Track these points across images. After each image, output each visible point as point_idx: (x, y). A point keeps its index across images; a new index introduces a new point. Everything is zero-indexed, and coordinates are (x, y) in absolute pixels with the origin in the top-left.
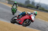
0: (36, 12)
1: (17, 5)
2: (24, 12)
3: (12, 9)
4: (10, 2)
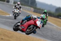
1: (47, 15)
4: (36, 10)
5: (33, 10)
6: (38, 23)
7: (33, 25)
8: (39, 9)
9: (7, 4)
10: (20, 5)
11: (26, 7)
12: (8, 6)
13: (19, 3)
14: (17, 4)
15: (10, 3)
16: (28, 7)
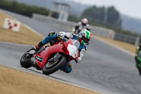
0: (88, 33)
2: (54, 33)
3: (136, 58)
4: (121, 34)
5: (113, 36)
6: (72, 49)
7: (60, 53)
8: (127, 33)
9: (53, 22)
10: (88, 25)
11: (96, 28)
12: (55, 25)
13: (85, 20)
14: (80, 23)
15: (60, 20)
16: (101, 29)
